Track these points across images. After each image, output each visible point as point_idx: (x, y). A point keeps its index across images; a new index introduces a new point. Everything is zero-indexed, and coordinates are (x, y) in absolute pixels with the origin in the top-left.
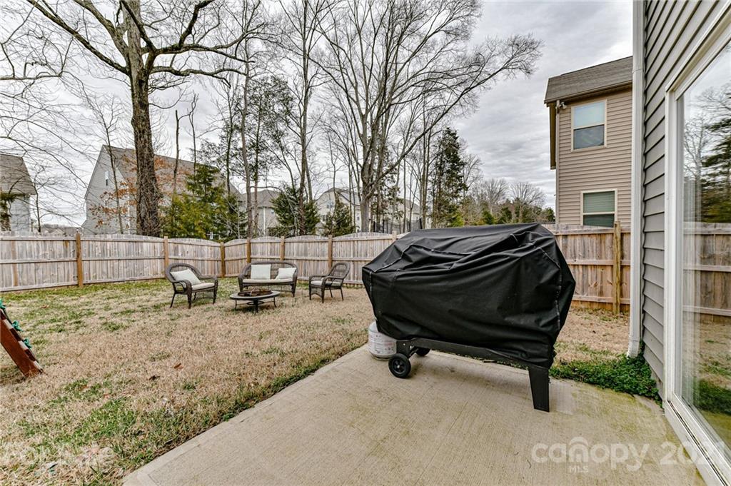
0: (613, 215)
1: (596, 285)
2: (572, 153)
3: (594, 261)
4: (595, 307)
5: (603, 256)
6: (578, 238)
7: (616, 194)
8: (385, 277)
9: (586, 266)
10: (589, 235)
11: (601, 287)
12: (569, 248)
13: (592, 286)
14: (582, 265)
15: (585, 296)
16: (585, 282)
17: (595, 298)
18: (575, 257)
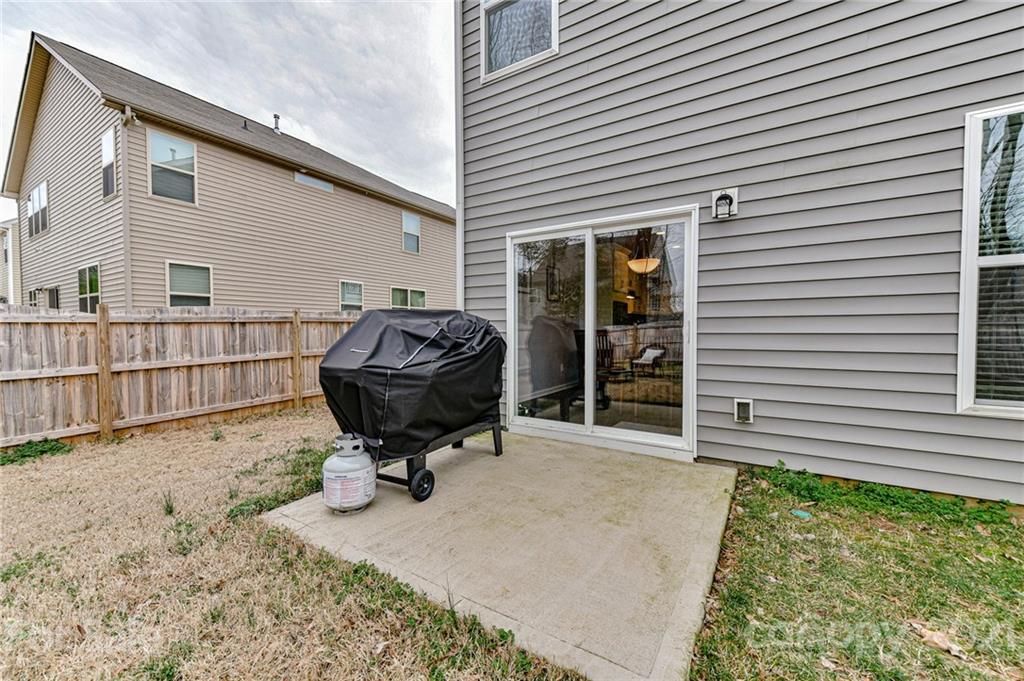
0: (209, 298)
1: (277, 383)
2: (149, 198)
3: (273, 354)
4: (277, 407)
5: (284, 348)
6: (257, 326)
7: (211, 270)
8: (416, 372)
9: (267, 360)
10: (269, 323)
11: (283, 383)
12: (248, 340)
13: (274, 384)
14: (264, 360)
15: (267, 397)
16: (267, 380)
17: (276, 397)
18: (255, 351)
